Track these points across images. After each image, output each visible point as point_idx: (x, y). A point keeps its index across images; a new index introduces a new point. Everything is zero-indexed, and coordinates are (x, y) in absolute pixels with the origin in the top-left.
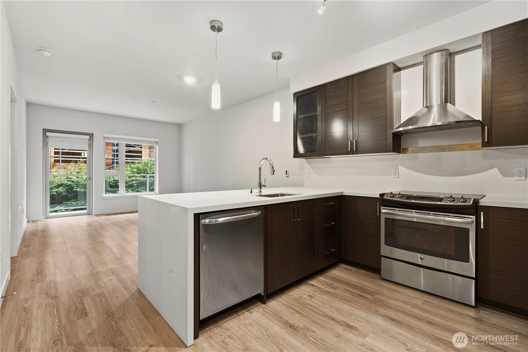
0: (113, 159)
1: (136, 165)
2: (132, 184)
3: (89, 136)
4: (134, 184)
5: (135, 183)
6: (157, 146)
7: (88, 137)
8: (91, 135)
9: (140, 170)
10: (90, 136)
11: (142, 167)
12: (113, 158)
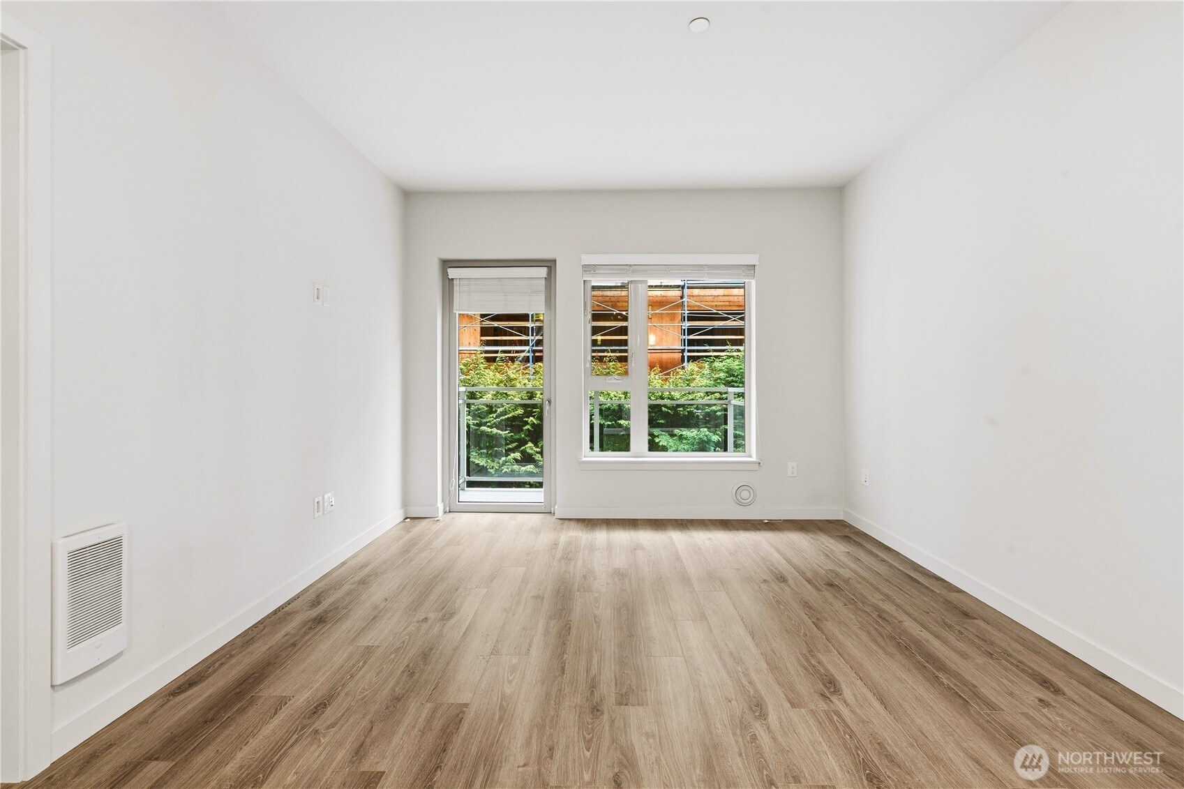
0: (683, 351)
1: (724, 363)
2: (711, 411)
3: (545, 269)
4: (716, 412)
5: (719, 411)
6: (753, 283)
7: (543, 272)
8: (550, 265)
9: (733, 375)
10: (549, 268)
11: (738, 367)
12: (683, 348)
